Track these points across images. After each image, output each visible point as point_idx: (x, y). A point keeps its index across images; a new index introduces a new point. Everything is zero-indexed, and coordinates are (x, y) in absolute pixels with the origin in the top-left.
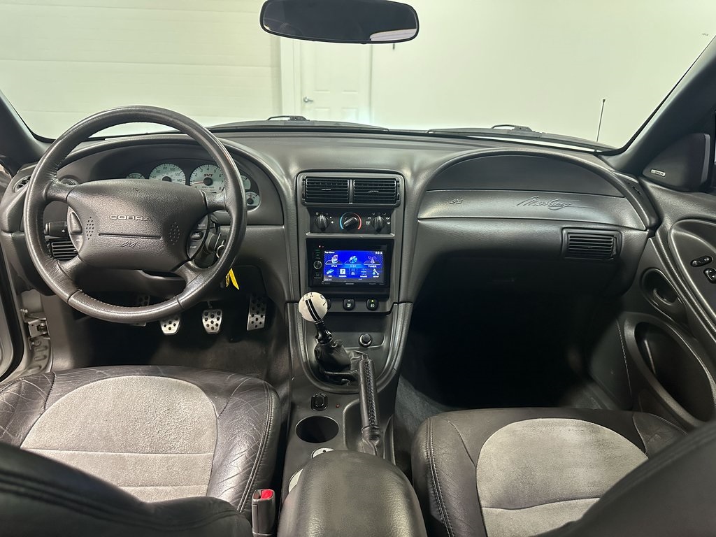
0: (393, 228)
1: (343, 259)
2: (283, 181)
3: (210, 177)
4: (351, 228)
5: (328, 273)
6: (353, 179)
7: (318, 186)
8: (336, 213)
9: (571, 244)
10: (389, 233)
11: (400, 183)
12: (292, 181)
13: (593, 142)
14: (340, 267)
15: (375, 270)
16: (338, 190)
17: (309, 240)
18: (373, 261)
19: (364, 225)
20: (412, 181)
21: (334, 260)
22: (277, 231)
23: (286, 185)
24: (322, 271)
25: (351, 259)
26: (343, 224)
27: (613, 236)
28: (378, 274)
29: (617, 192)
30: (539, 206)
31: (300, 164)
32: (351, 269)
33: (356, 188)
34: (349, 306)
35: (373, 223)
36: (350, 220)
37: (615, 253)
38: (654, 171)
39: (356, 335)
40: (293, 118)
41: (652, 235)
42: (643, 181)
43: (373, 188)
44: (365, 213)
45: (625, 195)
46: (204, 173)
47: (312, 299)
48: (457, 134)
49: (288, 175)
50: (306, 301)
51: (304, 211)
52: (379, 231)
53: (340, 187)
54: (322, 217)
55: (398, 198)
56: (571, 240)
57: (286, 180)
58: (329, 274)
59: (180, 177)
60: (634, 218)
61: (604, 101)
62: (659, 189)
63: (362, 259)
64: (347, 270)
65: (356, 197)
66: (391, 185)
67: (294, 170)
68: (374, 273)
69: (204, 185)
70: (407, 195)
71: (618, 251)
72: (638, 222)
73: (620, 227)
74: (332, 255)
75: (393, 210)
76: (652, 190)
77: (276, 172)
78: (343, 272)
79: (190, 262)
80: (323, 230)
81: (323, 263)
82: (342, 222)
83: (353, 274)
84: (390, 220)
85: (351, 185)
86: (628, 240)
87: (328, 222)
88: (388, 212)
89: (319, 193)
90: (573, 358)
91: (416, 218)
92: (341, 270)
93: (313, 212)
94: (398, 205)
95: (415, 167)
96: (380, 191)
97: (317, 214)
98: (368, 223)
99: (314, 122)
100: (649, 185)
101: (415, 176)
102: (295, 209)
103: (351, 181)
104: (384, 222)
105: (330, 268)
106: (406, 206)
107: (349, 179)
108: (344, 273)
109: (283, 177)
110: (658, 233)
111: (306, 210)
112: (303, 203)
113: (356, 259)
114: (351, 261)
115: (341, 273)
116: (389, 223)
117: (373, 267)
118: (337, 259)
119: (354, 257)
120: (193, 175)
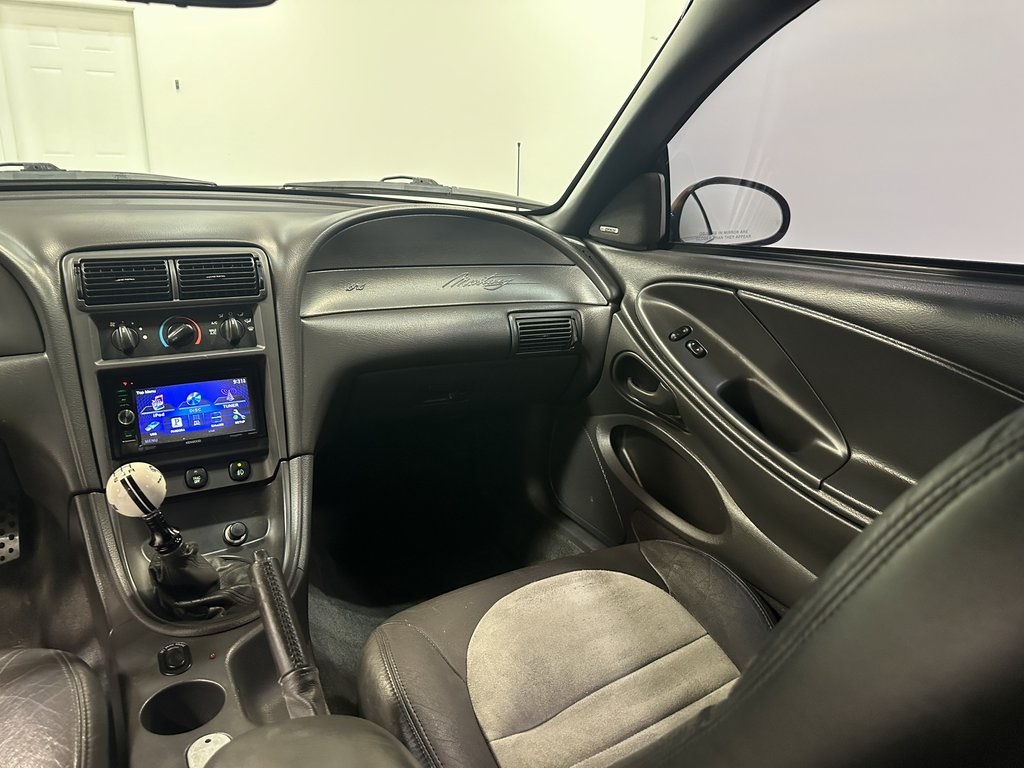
0: (260, 335)
1: (174, 401)
2: (33, 271)
4: (184, 343)
5: (148, 429)
6: (174, 258)
7: (106, 275)
8: (151, 320)
9: (522, 333)
10: (254, 345)
11: (261, 260)
12: (53, 269)
13: (514, 198)
14: (169, 415)
15: (237, 412)
16: (148, 279)
17: (103, 375)
18: (230, 397)
19: (206, 336)
20: (281, 260)
21: (158, 404)
22: (33, 365)
23: (41, 277)
24: (136, 428)
25: (189, 398)
26: (165, 338)
27: (570, 317)
28: (243, 417)
29: (566, 260)
30: (472, 285)
31: (63, 238)
32: (191, 415)
33: (182, 273)
34: (197, 480)
35: (222, 332)
36: (179, 330)
37: (576, 339)
38: (603, 228)
39: (216, 529)
40: (30, 167)
41: (616, 309)
42: (591, 243)
43: (211, 271)
44: (205, 315)
45: (576, 262)
47: (133, 474)
48: (330, 191)
49: (43, 260)
50: (123, 482)
51: (84, 323)
52: (235, 343)
53: (151, 273)
54: (124, 330)
55: (261, 285)
56: (521, 329)
57: (39, 269)
58: (152, 431)
60: (592, 291)
61: (519, 144)
62: (612, 251)
63: (209, 397)
64: (185, 419)
65: (184, 289)
66: (244, 265)
67: (52, 250)
68: (236, 417)
70: (276, 280)
71: (579, 337)
72: (597, 296)
73: (577, 304)
74: (152, 397)
75: (257, 305)
76: (603, 254)
77: (20, 257)
78: (177, 423)
80: (129, 352)
81: (136, 413)
82: (164, 335)
83: (197, 423)
84: (252, 324)
85: (172, 269)
86: (589, 319)
87: (137, 338)
88: (248, 310)
89: (112, 286)
90: (534, 492)
91: (296, 318)
92: (173, 420)
93: (103, 322)
94: (264, 297)
95: (284, 238)
96: (227, 276)
97: (113, 325)
98: (213, 332)
99: (75, 172)
100: (598, 247)
101: (285, 249)
102: (65, 318)
103: (171, 262)
104: (243, 328)
105: (151, 420)
106: (278, 299)
107: (167, 258)
108: (180, 424)
109: (31, 264)
110: (623, 306)
111: (89, 319)
112: (81, 308)
113: (199, 397)
114: (191, 402)
115: (174, 426)
116: (251, 329)
117: (233, 406)
118: (162, 403)
119: (195, 394)
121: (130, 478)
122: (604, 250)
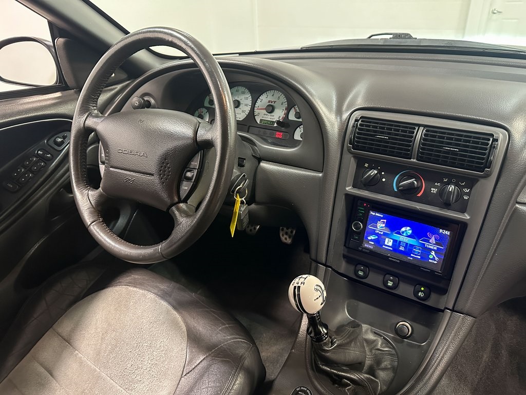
0: (471, 206)
1: (394, 226)
3: (273, 104)
4: (409, 193)
5: (369, 238)
6: (425, 126)
8: (391, 169)
10: (462, 213)
12: (343, 120)
14: (386, 235)
15: (433, 253)
16: (401, 140)
17: (348, 196)
18: (433, 240)
19: (427, 191)
21: (381, 225)
22: (314, 178)
24: (362, 235)
25: (403, 229)
26: (399, 182)
28: (436, 258)
32: (400, 242)
33: (424, 139)
34: (390, 284)
35: (441, 192)
36: (408, 182)
40: (397, 36)
43: (450, 144)
44: (432, 176)
46: (269, 99)
47: (302, 286)
49: (340, 112)
50: (295, 287)
52: (447, 205)
53: (404, 136)
55: (489, 164)
58: (371, 240)
59: (247, 99)
63: (417, 234)
64: (395, 241)
65: (422, 153)
66: (483, 143)
68: (431, 257)
69: (265, 112)
75: (477, 181)
78: (389, 242)
79: (181, 205)
81: (365, 226)
83: (402, 248)
84: (468, 194)
85: (420, 134)
87: (378, 178)
88: (472, 182)
89: (373, 140)
92: (387, 239)
93: (360, 162)
94: (487, 176)
96: (461, 150)
97: (366, 165)
98: (434, 190)
102: (339, 156)
103: (421, 129)
104: (460, 196)
105: (373, 233)
106: (501, 180)
107: (419, 125)
108: (390, 244)
111: (353, 160)
112: (350, 151)
113: (410, 232)
114: (403, 232)
115: (386, 243)
116: (466, 198)
117: (432, 247)
118: (384, 225)
119: (408, 228)
120: (259, 101)
121: (299, 287)
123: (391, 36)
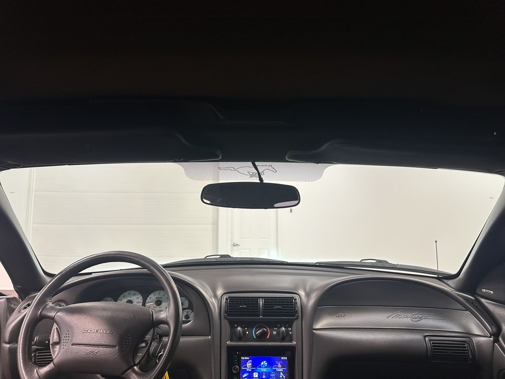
0: (294, 337)
1: (256, 364)
2: (211, 301)
3: (160, 299)
4: (262, 337)
5: (244, 376)
6: (262, 298)
7: (237, 304)
8: (249, 325)
9: (434, 349)
10: (291, 341)
11: (297, 300)
12: (218, 301)
13: (436, 270)
14: (253, 371)
15: (281, 374)
16: (252, 307)
17: (230, 349)
18: (280, 366)
19: (271, 334)
20: (306, 299)
21: (249, 365)
22: (205, 341)
23: (213, 303)
24: (239, 375)
25: (262, 363)
26: (255, 334)
27: (466, 342)
28: (284, 376)
29: (460, 307)
30: (404, 319)
31: (225, 288)
32: (262, 373)
33: (264, 305)
35: (278, 333)
36: (261, 331)
37: (471, 357)
38: (484, 290)
40: (222, 256)
41: (496, 340)
42: (479, 298)
43: (276, 305)
44: (272, 325)
45: (467, 309)
46: (156, 296)
48: (336, 265)
49: (215, 296)
51: (226, 323)
52: (283, 340)
53: (253, 304)
54: (239, 328)
55: (296, 312)
56: (433, 346)
57: (214, 300)
58: (245, 377)
59: (138, 298)
60: (479, 327)
61: (436, 242)
62: (492, 304)
63: (271, 364)
64: (259, 374)
65: (265, 312)
66: (290, 305)
67: (220, 292)
68: (281, 376)
69: (155, 305)
70: (303, 310)
71: (474, 355)
72: (482, 331)
73: (470, 335)
74: (248, 360)
75: (294, 322)
76: (487, 305)
77: (207, 294)
78: (256, 375)
79: (135, 367)
80: (240, 339)
81: (240, 368)
82: (256, 332)
83: (264, 377)
84: (291, 331)
85: (261, 302)
86: (479, 345)
87: (244, 332)
88: (289, 324)
89: (237, 309)
91: (311, 329)
92: (254, 373)
93: (233, 324)
94: (297, 318)
95: (308, 288)
96: (282, 307)
97: (236, 326)
98: (275, 333)
99: (236, 258)
100: (483, 300)
101: (308, 295)
102: (219, 322)
103: (261, 299)
104: (287, 332)
105: (245, 371)
106: (303, 319)
107: (260, 298)
108: (257, 376)
109: (211, 298)
110: (500, 339)
111: (228, 323)
112: (225, 318)
113: (266, 364)
114: (262, 365)
115: (254, 376)
116: (291, 333)
117: (280, 370)
118: (251, 364)
119: (265, 362)
120: (148, 298)
122: (487, 302)
123: (219, 256)
